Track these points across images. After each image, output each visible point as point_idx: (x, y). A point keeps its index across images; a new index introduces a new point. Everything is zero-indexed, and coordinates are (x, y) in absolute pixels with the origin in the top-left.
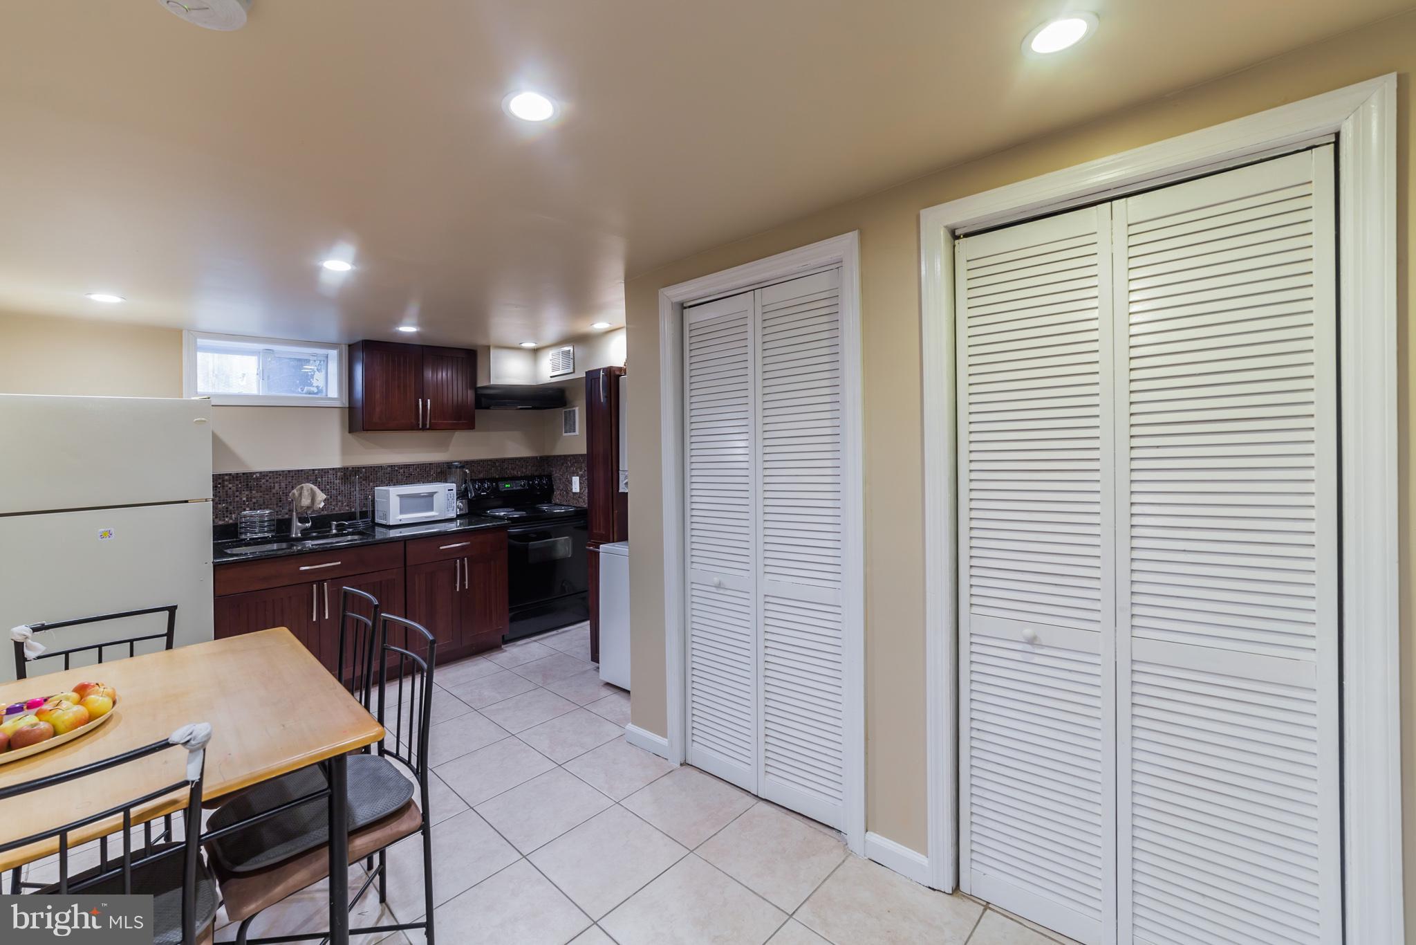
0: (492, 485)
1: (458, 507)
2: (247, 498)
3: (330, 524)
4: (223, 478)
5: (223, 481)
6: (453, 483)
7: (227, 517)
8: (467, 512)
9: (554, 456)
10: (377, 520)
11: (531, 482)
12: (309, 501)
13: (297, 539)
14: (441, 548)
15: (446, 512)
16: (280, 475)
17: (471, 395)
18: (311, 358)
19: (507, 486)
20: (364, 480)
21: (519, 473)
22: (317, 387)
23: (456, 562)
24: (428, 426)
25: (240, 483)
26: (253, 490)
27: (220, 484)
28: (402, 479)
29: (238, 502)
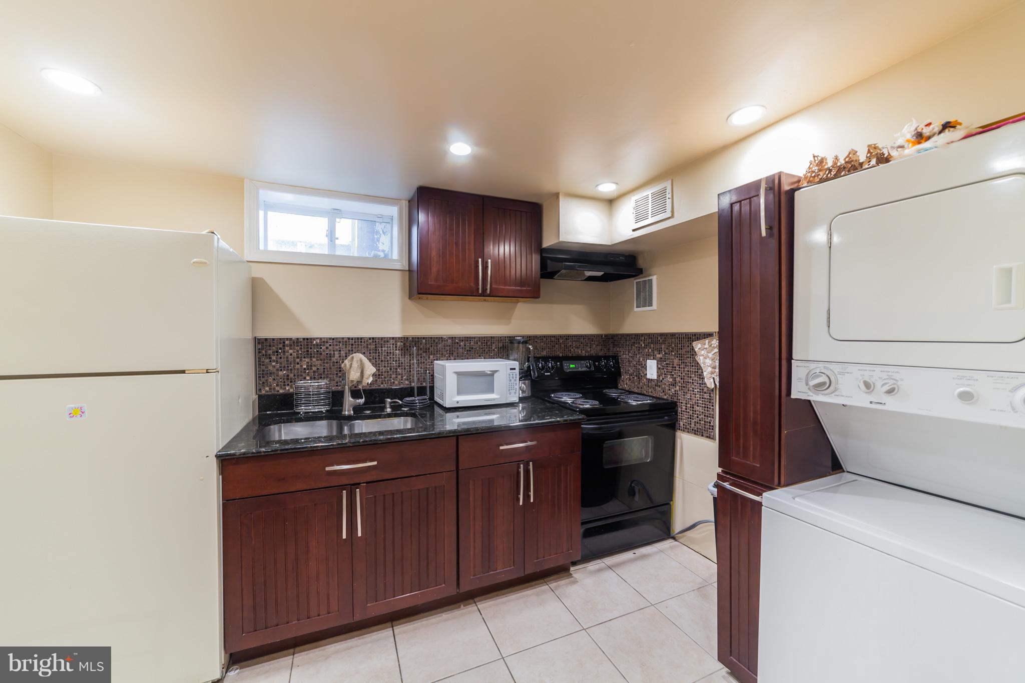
0: (557, 365)
1: (520, 388)
2: (307, 366)
3: (385, 401)
4: (284, 342)
5: (284, 346)
6: (515, 360)
7: (288, 385)
8: (530, 395)
9: (622, 335)
10: (437, 399)
11: (597, 363)
12: (359, 374)
13: (349, 418)
14: (501, 448)
15: (508, 395)
16: (340, 342)
17: (536, 259)
18: (377, 220)
19: (571, 366)
20: (424, 352)
21: (584, 352)
22: (383, 251)
23: (519, 467)
24: (488, 292)
25: (301, 349)
26: (314, 357)
27: (280, 349)
28: (463, 353)
29: (298, 369)
